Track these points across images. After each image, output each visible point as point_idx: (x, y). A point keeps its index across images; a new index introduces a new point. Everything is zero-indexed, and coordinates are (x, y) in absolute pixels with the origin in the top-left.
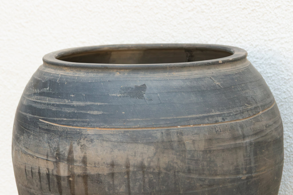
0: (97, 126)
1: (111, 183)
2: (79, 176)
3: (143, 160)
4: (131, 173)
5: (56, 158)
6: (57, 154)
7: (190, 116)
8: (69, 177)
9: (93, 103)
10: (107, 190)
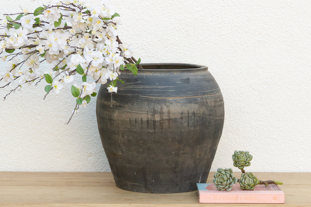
0: (174, 97)
1: (181, 122)
2: (166, 119)
3: (194, 110)
4: (189, 117)
5: (153, 112)
6: (153, 110)
7: (208, 91)
8: (160, 121)
9: (169, 87)
10: (179, 125)
